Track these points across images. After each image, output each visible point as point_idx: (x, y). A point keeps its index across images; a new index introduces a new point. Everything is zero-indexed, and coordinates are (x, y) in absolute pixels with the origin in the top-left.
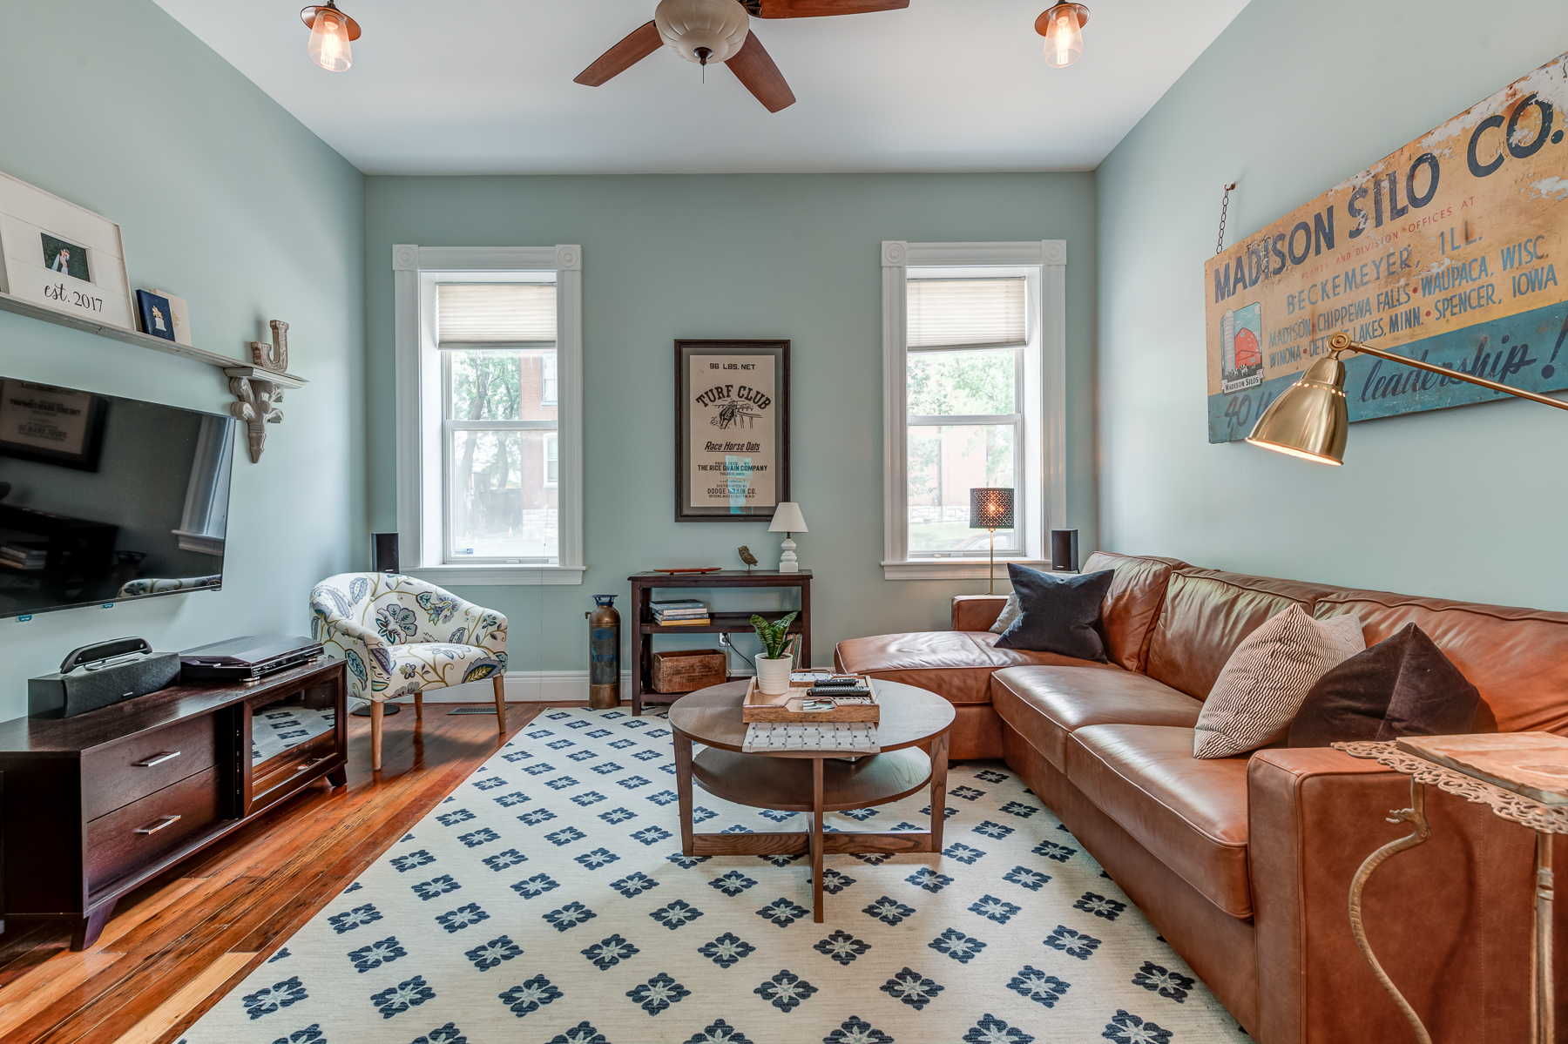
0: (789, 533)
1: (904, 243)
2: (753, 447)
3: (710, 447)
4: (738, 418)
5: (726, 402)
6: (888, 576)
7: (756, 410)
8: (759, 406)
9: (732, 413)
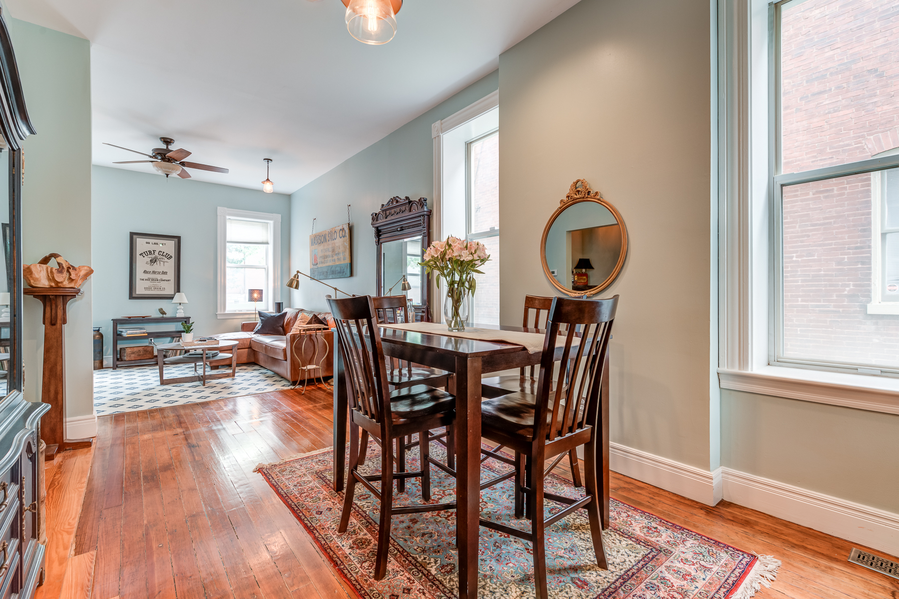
0: (180, 303)
1: (226, 208)
2: (165, 273)
3: (145, 272)
4: (158, 262)
5: (153, 256)
6: (218, 318)
7: (166, 259)
8: (168, 258)
9: (156, 261)
